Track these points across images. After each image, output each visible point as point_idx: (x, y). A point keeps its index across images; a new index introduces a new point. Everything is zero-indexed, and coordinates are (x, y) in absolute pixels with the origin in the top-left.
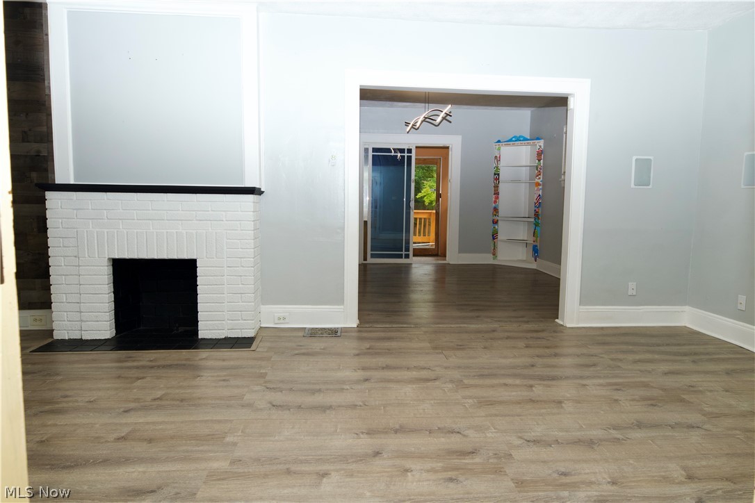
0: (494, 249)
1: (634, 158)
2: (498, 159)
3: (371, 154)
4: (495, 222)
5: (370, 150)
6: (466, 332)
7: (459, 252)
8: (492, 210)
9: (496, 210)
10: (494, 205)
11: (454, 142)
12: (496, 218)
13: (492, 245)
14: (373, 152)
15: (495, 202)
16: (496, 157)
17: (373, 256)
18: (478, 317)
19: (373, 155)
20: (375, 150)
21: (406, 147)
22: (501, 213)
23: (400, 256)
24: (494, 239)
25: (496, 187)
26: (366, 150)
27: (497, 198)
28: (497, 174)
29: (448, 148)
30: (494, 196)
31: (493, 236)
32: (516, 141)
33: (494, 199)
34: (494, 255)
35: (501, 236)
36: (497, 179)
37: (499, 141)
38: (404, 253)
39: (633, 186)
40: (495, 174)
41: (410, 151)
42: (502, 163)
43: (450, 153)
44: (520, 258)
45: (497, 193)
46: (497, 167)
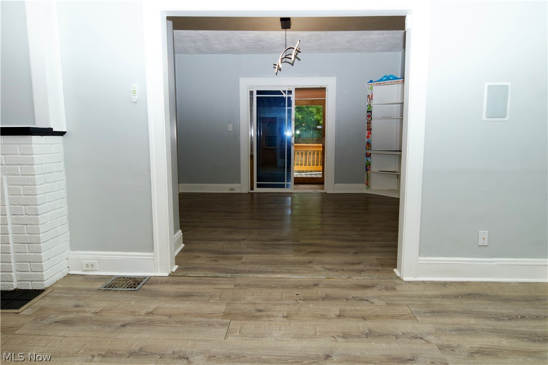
0: (367, 180)
1: (487, 85)
2: (370, 98)
3: (255, 96)
4: (368, 155)
5: (255, 93)
6: (283, 287)
7: (335, 183)
8: (365, 145)
9: (369, 144)
10: (367, 139)
11: (330, 83)
12: (369, 152)
13: (366, 176)
14: (257, 94)
15: (368, 137)
16: (369, 96)
17: (259, 186)
18: (310, 262)
19: (257, 97)
20: (259, 92)
21: (287, 89)
22: (374, 147)
23: (283, 186)
24: (367, 170)
25: (369, 123)
26: (251, 93)
27: (370, 133)
28: (370, 112)
29: (325, 89)
30: (367, 132)
31: (366, 168)
32: (386, 80)
33: (367, 135)
34: (367, 185)
35: (374, 168)
36: (370, 116)
37: (371, 81)
38: (286, 183)
39: (484, 118)
40: (368, 112)
41: (290, 92)
42: (375, 101)
43: (326, 93)
44: (392, 188)
45: (369, 129)
46: (370, 105)
